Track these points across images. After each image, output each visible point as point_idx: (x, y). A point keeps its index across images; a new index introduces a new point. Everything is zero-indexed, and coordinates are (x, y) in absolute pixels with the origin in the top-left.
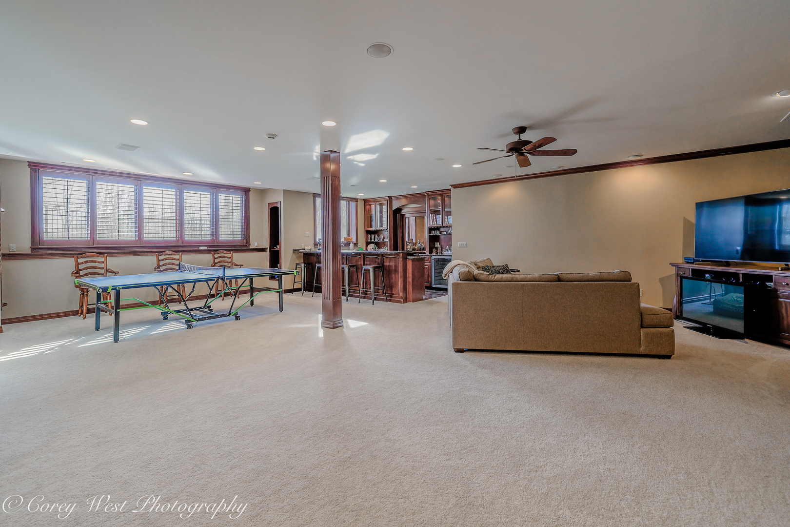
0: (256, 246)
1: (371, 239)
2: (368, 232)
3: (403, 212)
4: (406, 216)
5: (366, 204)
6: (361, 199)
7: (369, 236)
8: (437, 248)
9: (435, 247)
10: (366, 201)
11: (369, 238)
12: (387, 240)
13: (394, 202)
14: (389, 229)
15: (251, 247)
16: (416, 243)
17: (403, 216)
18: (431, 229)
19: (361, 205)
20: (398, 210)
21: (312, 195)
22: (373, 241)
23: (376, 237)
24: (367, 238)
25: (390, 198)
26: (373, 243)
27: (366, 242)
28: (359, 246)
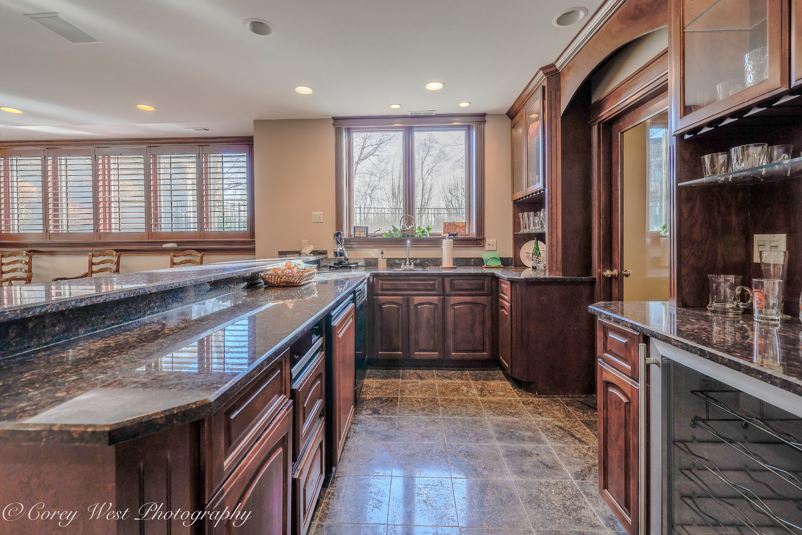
2: (520, 206)
5: (512, 125)
6: (496, 115)
7: (522, 217)
11: (522, 222)
14: (547, 189)
21: (332, 124)
24: (516, 224)
25: (551, 71)
27: (514, 235)
28: (487, 247)
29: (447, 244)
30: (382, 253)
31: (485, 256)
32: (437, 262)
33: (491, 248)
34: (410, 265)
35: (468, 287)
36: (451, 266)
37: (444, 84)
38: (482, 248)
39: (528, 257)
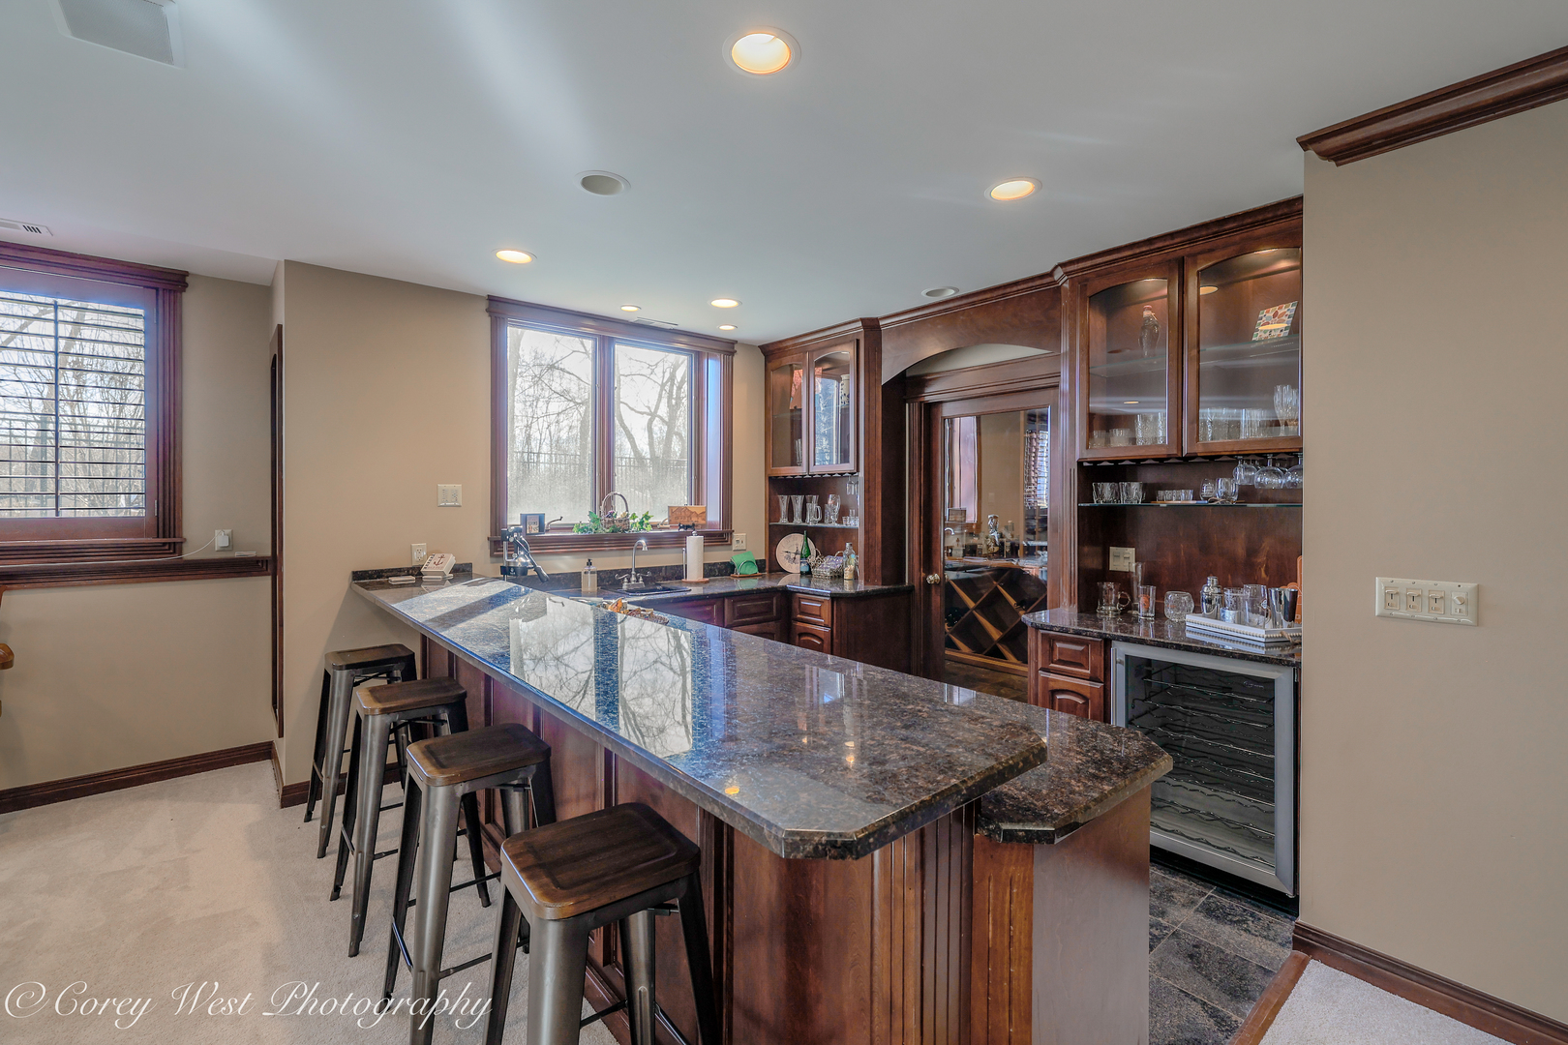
0: (223, 549)
1: (790, 515)
2: (780, 486)
3: (931, 394)
4: (947, 410)
5: (769, 365)
6: (748, 346)
7: (783, 501)
8: (1124, 580)
9: (1105, 574)
10: (772, 354)
11: (784, 508)
12: (854, 522)
13: (887, 347)
14: (861, 474)
15: (190, 554)
16: (979, 525)
17: (930, 410)
18: (1091, 473)
19: (748, 373)
20: (908, 386)
21: (484, 305)
22: (797, 521)
23: (813, 506)
24: (772, 510)
25: (872, 326)
26: (798, 530)
27: (770, 526)
28: (735, 546)
29: (694, 542)
30: (589, 564)
31: (738, 559)
32: (678, 573)
33: (743, 546)
34: (638, 581)
35: (753, 610)
36: (701, 579)
37: (740, 303)
38: (728, 547)
39: (788, 558)
